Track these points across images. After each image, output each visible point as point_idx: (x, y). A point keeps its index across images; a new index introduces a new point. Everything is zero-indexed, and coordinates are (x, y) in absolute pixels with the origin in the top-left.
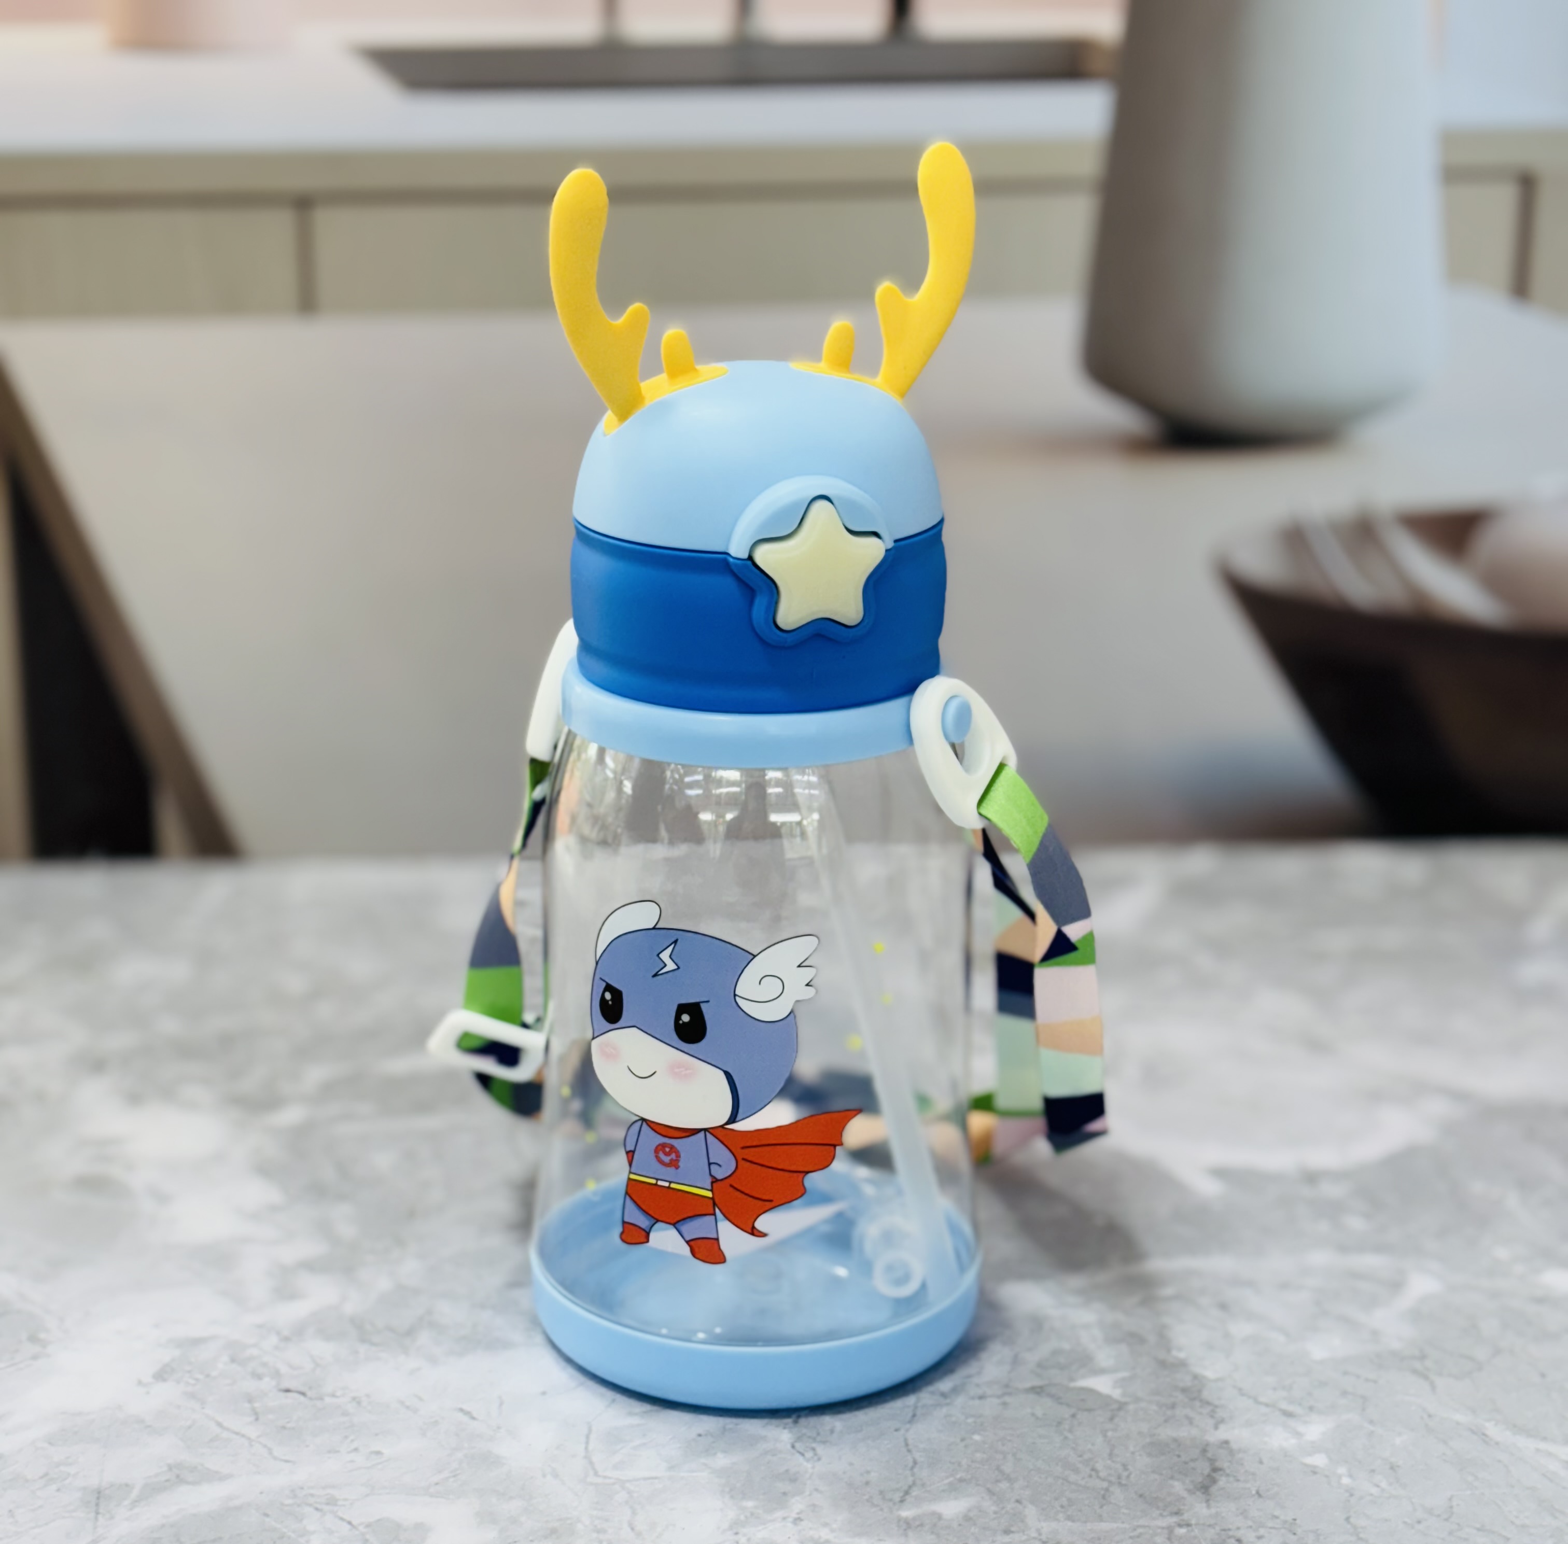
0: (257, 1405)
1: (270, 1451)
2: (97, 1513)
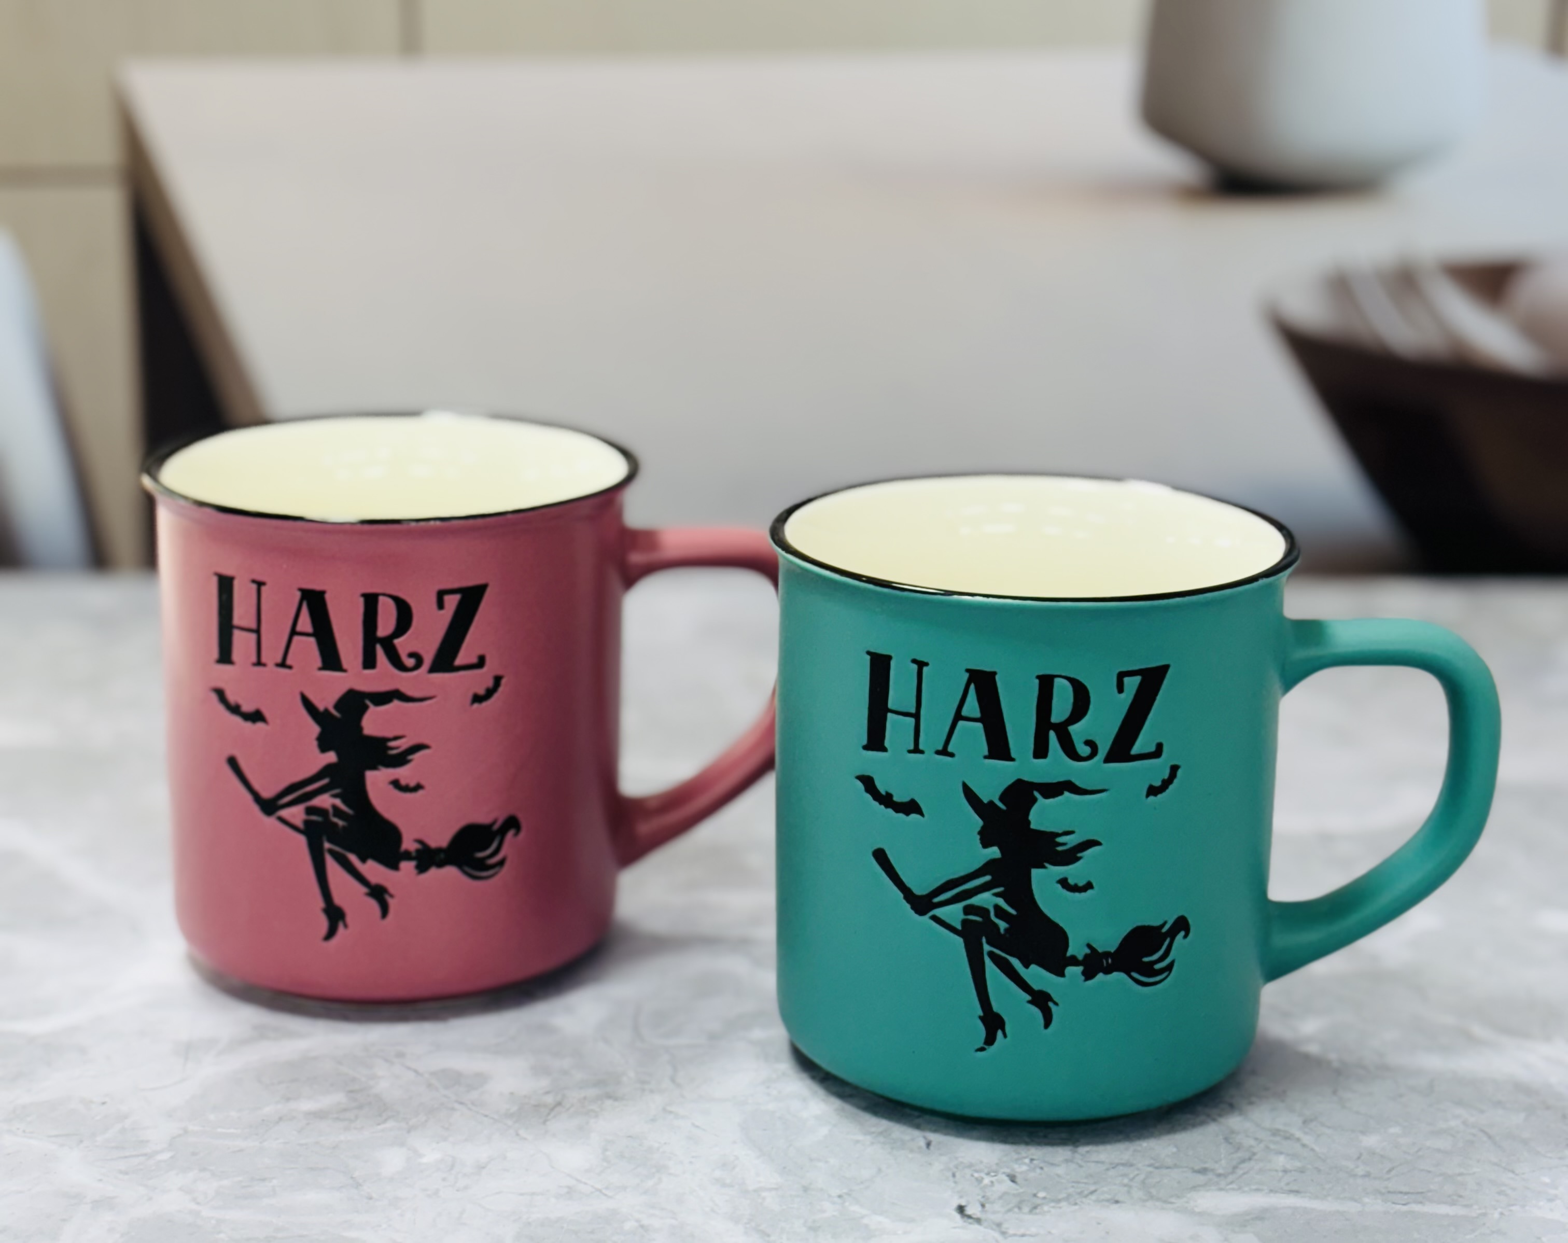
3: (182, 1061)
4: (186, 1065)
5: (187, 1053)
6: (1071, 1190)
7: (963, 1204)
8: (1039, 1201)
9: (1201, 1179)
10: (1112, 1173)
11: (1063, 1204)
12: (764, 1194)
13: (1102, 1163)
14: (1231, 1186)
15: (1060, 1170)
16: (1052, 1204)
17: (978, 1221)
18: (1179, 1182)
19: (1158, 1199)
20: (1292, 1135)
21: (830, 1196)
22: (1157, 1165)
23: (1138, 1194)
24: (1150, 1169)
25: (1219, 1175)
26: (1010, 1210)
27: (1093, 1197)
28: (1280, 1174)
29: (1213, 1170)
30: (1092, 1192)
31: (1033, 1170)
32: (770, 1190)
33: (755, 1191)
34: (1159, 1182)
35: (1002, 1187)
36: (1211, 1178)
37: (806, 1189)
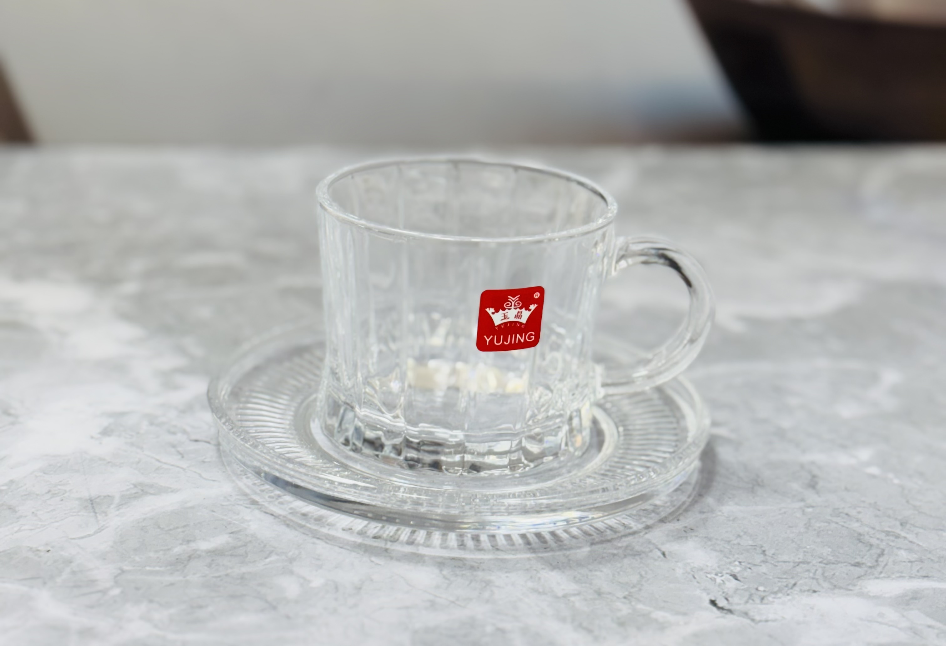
0: (180, 449)
1: (200, 475)
2: (96, 513)
3: (92, 514)
4: (96, 517)
5: (93, 508)
6: (780, 584)
7: (713, 599)
8: (763, 594)
9: (859, 571)
10: (798, 569)
11: (780, 595)
12: (572, 599)
13: (789, 562)
14: (882, 575)
15: (764, 569)
16: (773, 596)
17: (730, 611)
18: (847, 574)
19: (840, 588)
20: (899, 534)
21: (618, 598)
22: (825, 562)
23: (826, 585)
24: (823, 566)
25: (870, 567)
26: (747, 602)
27: (797, 588)
28: (909, 564)
29: (863, 564)
30: (795, 585)
31: (745, 569)
32: (574, 595)
33: (565, 596)
34: (834, 574)
35: (732, 584)
36: (866, 569)
37: (599, 593)
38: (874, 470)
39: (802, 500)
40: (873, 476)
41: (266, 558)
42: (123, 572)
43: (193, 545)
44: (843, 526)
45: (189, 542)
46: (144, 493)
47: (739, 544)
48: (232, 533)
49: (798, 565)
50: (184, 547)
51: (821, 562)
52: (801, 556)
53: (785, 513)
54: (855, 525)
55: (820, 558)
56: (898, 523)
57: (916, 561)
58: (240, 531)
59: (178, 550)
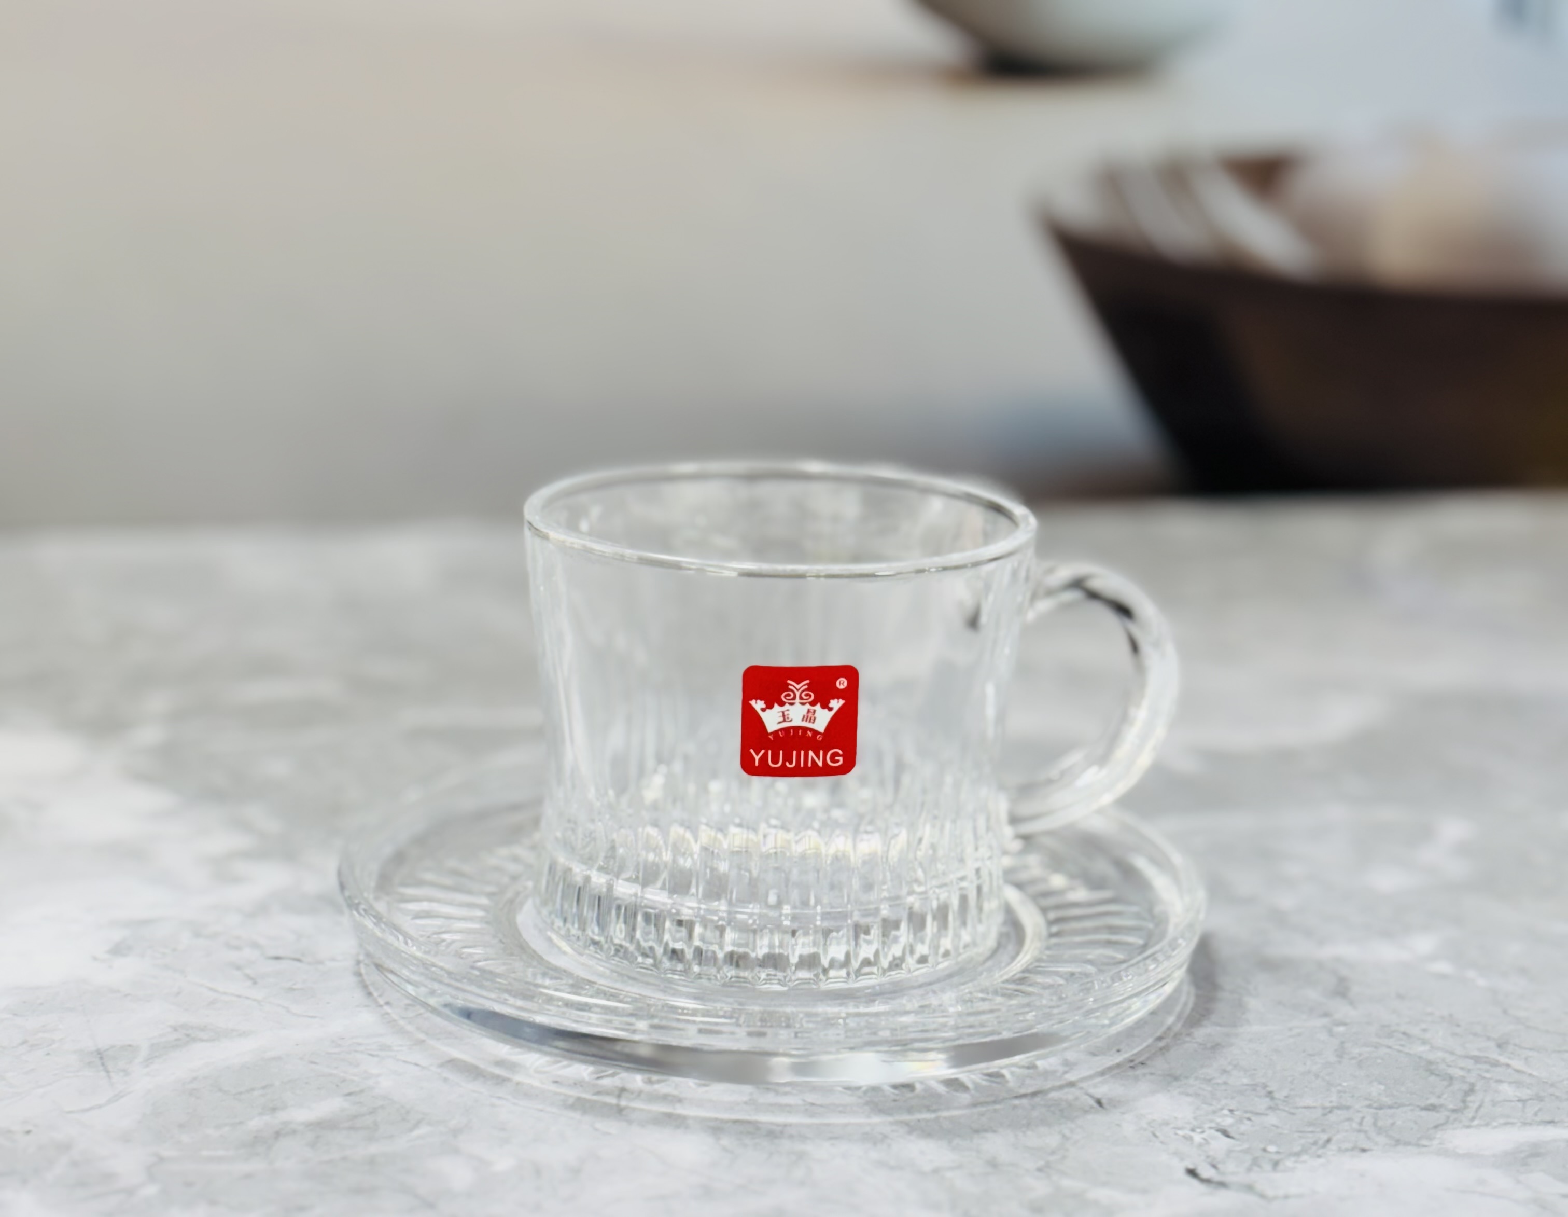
0: (249, 971)
1: (287, 1009)
2: (108, 1072)
3: (103, 1074)
4: (109, 1077)
5: (103, 1064)
6: (1303, 1141)
7: (1191, 1167)
8: (1276, 1157)
9: (1436, 1115)
10: (1332, 1118)
11: (1305, 1157)
12: (949, 1174)
13: (1315, 1107)
14: (1476, 1122)
15: (1272, 1119)
16: (1293, 1159)
17: (1222, 1185)
18: (1415, 1122)
19: (1407, 1144)
20: (1498, 1061)
21: (1027, 1170)
22: (1375, 1105)
23: (1382, 1140)
24: (1373, 1111)
25: (1454, 1111)
26: (1249, 1170)
27: (1332, 1146)
28: (1520, 1105)
29: (1441, 1106)
30: (1329, 1141)
31: (1240, 1120)
32: (952, 1168)
33: (936, 1171)
34: (1393, 1124)
35: (1220, 1144)
36: (1447, 1113)
37: (993, 1164)
38: (1443, 967)
39: (1326, 1015)
40: (1443, 977)
41: (411, 1130)
42: (161, 1160)
43: (282, 1116)
44: (1399, 1051)
45: (274, 1110)
46: (191, 1039)
47: (1225, 1083)
48: (350, 1094)
49: (1330, 1112)
50: (267, 1118)
51: (1369, 1106)
52: (1334, 1098)
53: (1299, 1035)
54: (1420, 1049)
55: (1366, 1099)
56: (1492, 1044)
57: (1530, 1099)
58: (362, 1091)
59: (256, 1123)
